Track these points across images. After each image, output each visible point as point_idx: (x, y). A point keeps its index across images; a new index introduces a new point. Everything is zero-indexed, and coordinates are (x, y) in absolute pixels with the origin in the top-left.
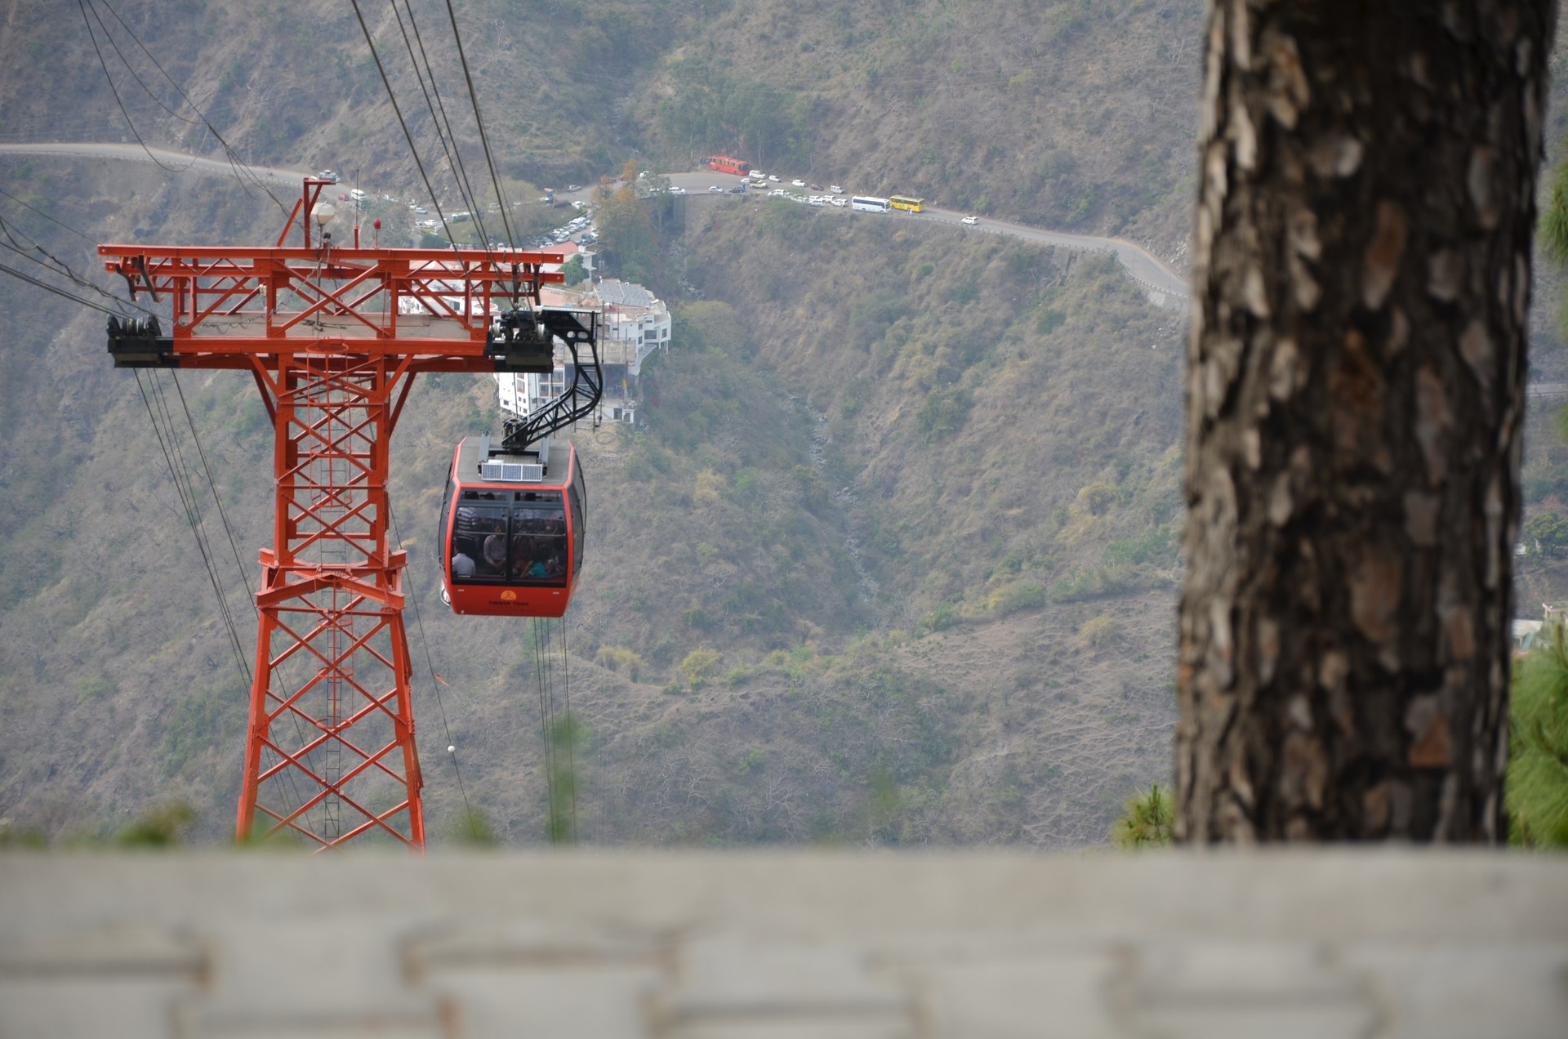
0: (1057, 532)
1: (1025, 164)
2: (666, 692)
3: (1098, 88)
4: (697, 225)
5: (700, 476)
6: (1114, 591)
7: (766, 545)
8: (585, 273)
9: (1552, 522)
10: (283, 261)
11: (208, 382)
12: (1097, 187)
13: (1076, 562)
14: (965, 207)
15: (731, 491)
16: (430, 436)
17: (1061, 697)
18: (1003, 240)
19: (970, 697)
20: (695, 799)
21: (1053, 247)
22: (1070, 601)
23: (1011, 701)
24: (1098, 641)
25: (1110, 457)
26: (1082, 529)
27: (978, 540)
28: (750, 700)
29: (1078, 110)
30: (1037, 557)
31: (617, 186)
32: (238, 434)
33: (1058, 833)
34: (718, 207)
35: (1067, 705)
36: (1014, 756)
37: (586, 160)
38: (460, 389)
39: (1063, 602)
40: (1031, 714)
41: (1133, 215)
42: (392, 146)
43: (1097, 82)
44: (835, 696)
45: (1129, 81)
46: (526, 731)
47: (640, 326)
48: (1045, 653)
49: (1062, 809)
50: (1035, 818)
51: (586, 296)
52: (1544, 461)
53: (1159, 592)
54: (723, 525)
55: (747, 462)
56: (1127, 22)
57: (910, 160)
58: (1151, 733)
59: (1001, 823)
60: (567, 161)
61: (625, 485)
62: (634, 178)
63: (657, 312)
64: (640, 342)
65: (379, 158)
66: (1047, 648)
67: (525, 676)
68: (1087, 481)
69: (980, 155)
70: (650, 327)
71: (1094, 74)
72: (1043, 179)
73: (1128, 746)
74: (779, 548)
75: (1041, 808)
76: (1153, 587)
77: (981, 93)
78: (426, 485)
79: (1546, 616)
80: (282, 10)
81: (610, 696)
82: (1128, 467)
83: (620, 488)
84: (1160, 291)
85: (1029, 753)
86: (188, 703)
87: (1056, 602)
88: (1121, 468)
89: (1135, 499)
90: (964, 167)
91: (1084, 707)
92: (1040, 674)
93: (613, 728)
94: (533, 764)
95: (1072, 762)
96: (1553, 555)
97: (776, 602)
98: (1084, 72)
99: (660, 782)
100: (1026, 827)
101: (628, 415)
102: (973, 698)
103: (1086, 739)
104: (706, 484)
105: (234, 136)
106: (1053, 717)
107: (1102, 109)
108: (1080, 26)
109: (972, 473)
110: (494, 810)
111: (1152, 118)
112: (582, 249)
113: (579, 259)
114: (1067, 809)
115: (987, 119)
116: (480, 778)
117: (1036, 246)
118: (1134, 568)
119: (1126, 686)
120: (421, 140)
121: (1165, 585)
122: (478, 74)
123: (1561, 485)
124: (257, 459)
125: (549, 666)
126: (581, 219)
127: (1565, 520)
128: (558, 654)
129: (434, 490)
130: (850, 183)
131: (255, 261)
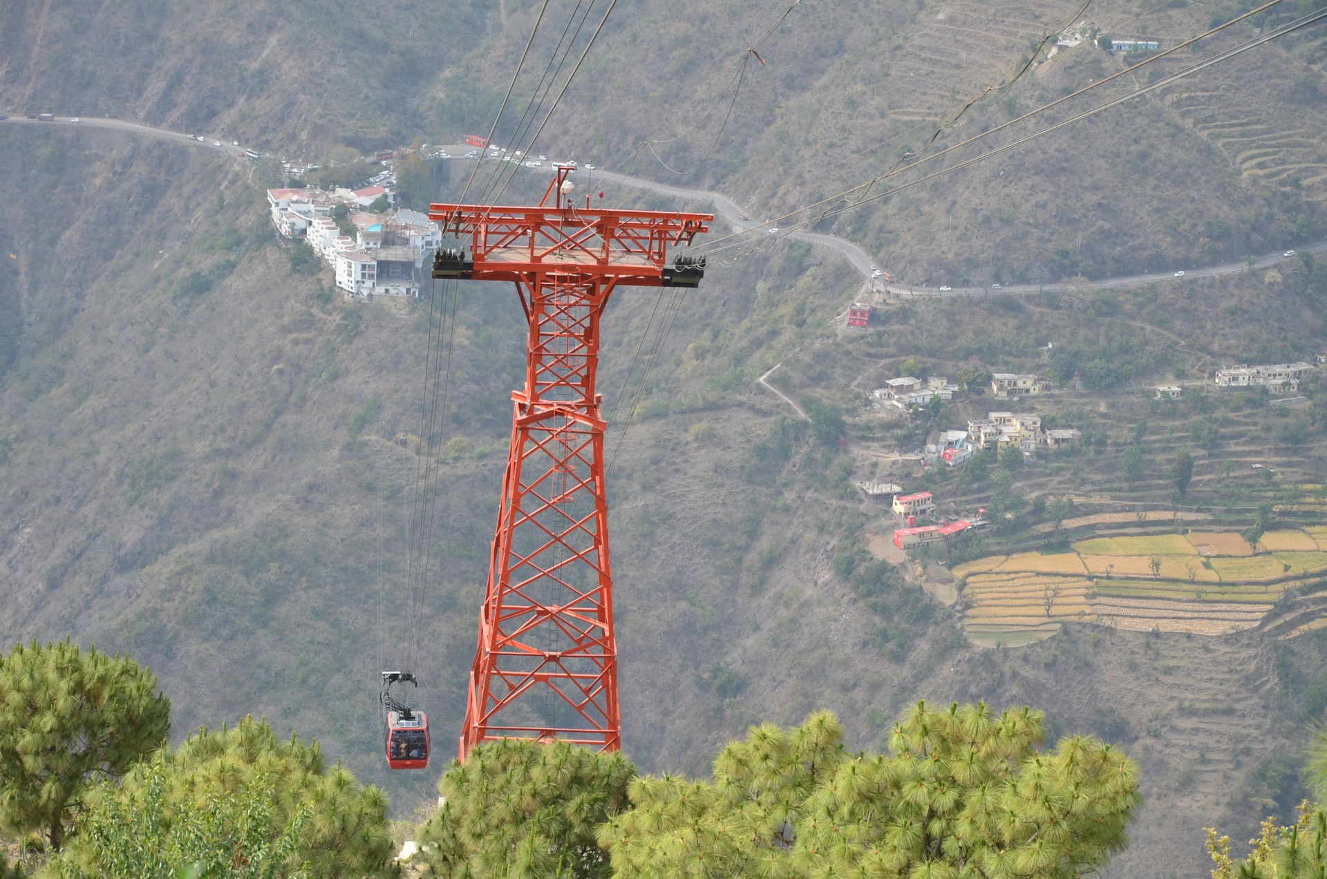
0: (674, 370)
1: (657, 146)
2: (438, 462)
3: (703, 101)
4: (457, 176)
5: (458, 330)
6: (710, 407)
7: (497, 374)
8: (389, 205)
9: (974, 372)
10: (543, 216)
11: (156, 266)
12: (702, 161)
13: (686, 389)
14: (621, 170)
15: (477, 340)
16: (293, 302)
17: (677, 471)
18: (644, 192)
19: (621, 469)
20: (453, 527)
21: (675, 196)
22: (683, 412)
23: (646, 472)
24: (700, 437)
25: (707, 325)
26: (690, 369)
27: (626, 374)
28: (488, 468)
29: (691, 114)
30: (663, 385)
31: (409, 152)
32: (174, 298)
33: (674, 553)
34: (470, 167)
35: (681, 475)
36: (647, 505)
37: (390, 136)
38: (313, 275)
39: (679, 413)
40: (658, 481)
42: (271, 124)
43: (703, 97)
44: (540, 467)
45: (723, 97)
46: (352, 484)
47: (423, 238)
48: (667, 444)
49: (676, 538)
50: (659, 544)
51: (390, 219)
52: (970, 335)
53: (737, 408)
54: (472, 361)
55: (486, 323)
56: (722, 62)
57: (588, 141)
58: (731, 494)
59: (639, 546)
60: (378, 136)
61: (412, 335)
62: (420, 147)
63: (433, 230)
64: (422, 248)
65: (263, 131)
66: (669, 440)
67: (351, 450)
68: (693, 340)
69: (630, 139)
70: (429, 239)
71: (701, 91)
72: (669, 154)
73: (717, 501)
74: (505, 375)
75: (664, 537)
76: (734, 405)
77: (632, 102)
78: (290, 332)
79: (969, 428)
80: (205, 39)
81: (403, 464)
82: (718, 332)
83: (409, 337)
84: (739, 225)
85: (657, 504)
86: (142, 461)
87: (675, 413)
88: (713, 332)
89: (722, 351)
90: (621, 147)
91: (691, 477)
92: (664, 456)
93: (404, 483)
94: (355, 504)
95: (683, 510)
96: (974, 392)
97: (502, 409)
98: (695, 91)
99: (433, 516)
100: (654, 549)
101: (414, 292)
102: (623, 470)
103: (692, 497)
104: (462, 335)
105: (175, 115)
106: (672, 483)
107: (706, 113)
108: (692, 63)
109: (623, 333)
110: (331, 531)
111: (736, 120)
112: (387, 190)
113: (386, 196)
114: (680, 539)
115: (636, 118)
116: (323, 511)
117: (664, 195)
118: (723, 394)
119: (716, 464)
120: (290, 121)
121: (741, 405)
122: (325, 81)
123: (980, 350)
124: (186, 313)
125: (366, 444)
126: (386, 172)
127: (983, 371)
128: (370, 437)
129: (294, 335)
130: (551, 154)
131: (526, 216)
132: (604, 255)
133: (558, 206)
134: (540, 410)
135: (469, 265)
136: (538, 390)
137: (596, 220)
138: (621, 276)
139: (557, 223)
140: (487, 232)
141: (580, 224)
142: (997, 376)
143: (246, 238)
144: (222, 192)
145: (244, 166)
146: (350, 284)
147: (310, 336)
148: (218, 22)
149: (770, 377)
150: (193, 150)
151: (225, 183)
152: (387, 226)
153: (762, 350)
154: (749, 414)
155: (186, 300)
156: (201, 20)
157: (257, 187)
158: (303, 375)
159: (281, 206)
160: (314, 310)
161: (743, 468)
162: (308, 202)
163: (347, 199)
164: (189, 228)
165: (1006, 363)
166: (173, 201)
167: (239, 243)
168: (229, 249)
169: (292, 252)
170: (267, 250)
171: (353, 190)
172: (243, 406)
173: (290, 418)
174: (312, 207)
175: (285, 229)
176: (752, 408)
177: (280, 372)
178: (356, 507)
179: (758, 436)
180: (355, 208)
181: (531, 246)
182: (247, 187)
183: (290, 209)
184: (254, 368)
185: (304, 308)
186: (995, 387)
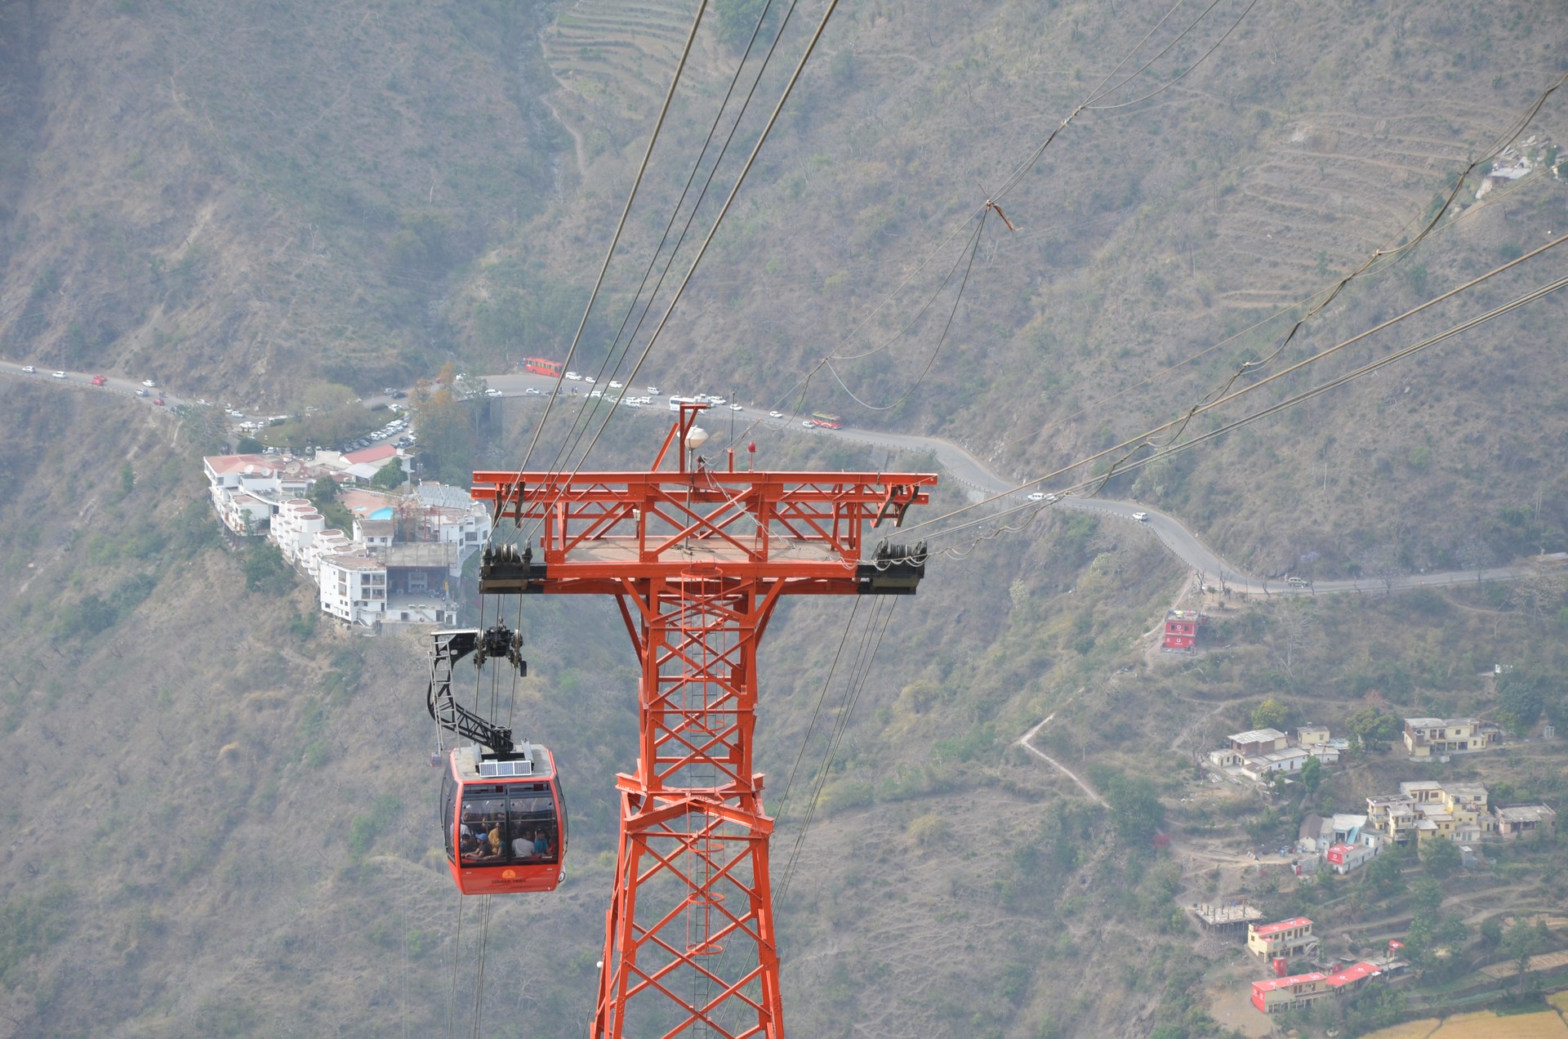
0: (880, 731)
1: (840, 364)
3: (913, 288)
4: (513, 426)
6: (941, 789)
7: (590, 746)
8: (404, 476)
9: (1374, 718)
10: (658, 485)
11: (24, 588)
12: (915, 387)
13: (900, 761)
14: (783, 407)
15: (555, 692)
16: (250, 639)
17: (890, 896)
18: (821, 440)
19: (800, 896)
20: (525, 1001)
21: (871, 446)
22: (897, 799)
23: (840, 900)
24: (926, 839)
25: (933, 655)
26: (905, 729)
27: (802, 740)
28: (580, 902)
29: (894, 310)
30: (862, 756)
31: (434, 389)
32: (56, 639)
33: (889, 1032)
34: (536, 409)
35: (896, 903)
36: (843, 954)
37: (402, 363)
38: (282, 594)
39: (891, 800)
40: (861, 913)
41: (951, 414)
42: (207, 351)
43: (912, 282)
44: (665, 896)
45: (944, 281)
46: (356, 935)
47: (461, 528)
48: (873, 852)
49: (893, 1007)
50: (865, 1016)
51: (406, 499)
52: (1365, 657)
53: (986, 790)
54: (548, 726)
55: (569, 663)
56: (941, 223)
57: (726, 361)
58: (980, 930)
59: (832, 1022)
60: (383, 364)
62: (451, 381)
63: (478, 514)
64: (461, 544)
65: (194, 362)
66: (876, 846)
67: (354, 880)
68: (909, 680)
69: (796, 355)
70: (471, 529)
71: (909, 274)
72: (860, 378)
73: (957, 944)
74: (603, 748)
75: (872, 1006)
76: (980, 784)
77: (797, 294)
78: (247, 689)
79: (1369, 810)
80: (95, 216)
81: (440, 899)
82: (951, 665)
84: (979, 490)
85: (859, 952)
86: (8, 911)
87: (884, 800)
88: (943, 666)
89: (958, 697)
90: (781, 368)
91: (913, 905)
92: (868, 873)
93: (442, 930)
94: (363, 968)
95: (902, 961)
96: (1375, 749)
97: (600, 803)
98: (900, 273)
99: (491, 984)
100: (857, 1026)
101: (450, 617)
102: (802, 897)
103: (915, 938)
104: (529, 685)
105: (47, 341)
106: (882, 916)
107: (917, 310)
108: (893, 227)
109: (795, 673)
110: (324, 1015)
111: (968, 318)
112: (400, 452)
113: (398, 462)
114: (898, 1008)
115: (803, 320)
116: (309, 982)
117: (854, 446)
118: (962, 766)
119: (954, 883)
120: (237, 344)
121: (992, 783)
122: (292, 278)
123: (1382, 680)
124: (75, 664)
125: (377, 869)
126: (398, 422)
127: (1388, 715)
128: (385, 857)
129: (255, 695)
130: (667, 384)
131: (630, 486)
132: (760, 546)
133: (682, 468)
134: (664, 804)
135: (540, 571)
136: (660, 771)
137: (745, 489)
138: (788, 580)
139: (682, 496)
140: (567, 515)
141: (719, 497)
142: (1413, 722)
143: (170, 538)
144: (128, 464)
145: (164, 420)
146: (343, 607)
147: (280, 694)
148: (115, 187)
149: (1038, 736)
150: (80, 397)
151: (134, 449)
152: (402, 510)
153: (1023, 692)
154: (1006, 799)
155: (75, 642)
156: (87, 185)
157: (186, 455)
158: (270, 760)
159: (227, 484)
160: (287, 652)
161: (998, 887)
162: (271, 476)
163: (335, 469)
164: (76, 525)
165: (1427, 701)
166: (48, 482)
167: (159, 546)
168: (143, 557)
169: (247, 558)
170: (207, 556)
171: (344, 452)
172: (174, 813)
173: (251, 831)
174: (277, 483)
175: (234, 521)
176: (1010, 789)
177: (233, 756)
178: (365, 974)
179: (1022, 833)
180: (348, 483)
181: (641, 535)
182: (171, 454)
183: (241, 488)
184: (191, 751)
185: (270, 649)
186: (1409, 741)
